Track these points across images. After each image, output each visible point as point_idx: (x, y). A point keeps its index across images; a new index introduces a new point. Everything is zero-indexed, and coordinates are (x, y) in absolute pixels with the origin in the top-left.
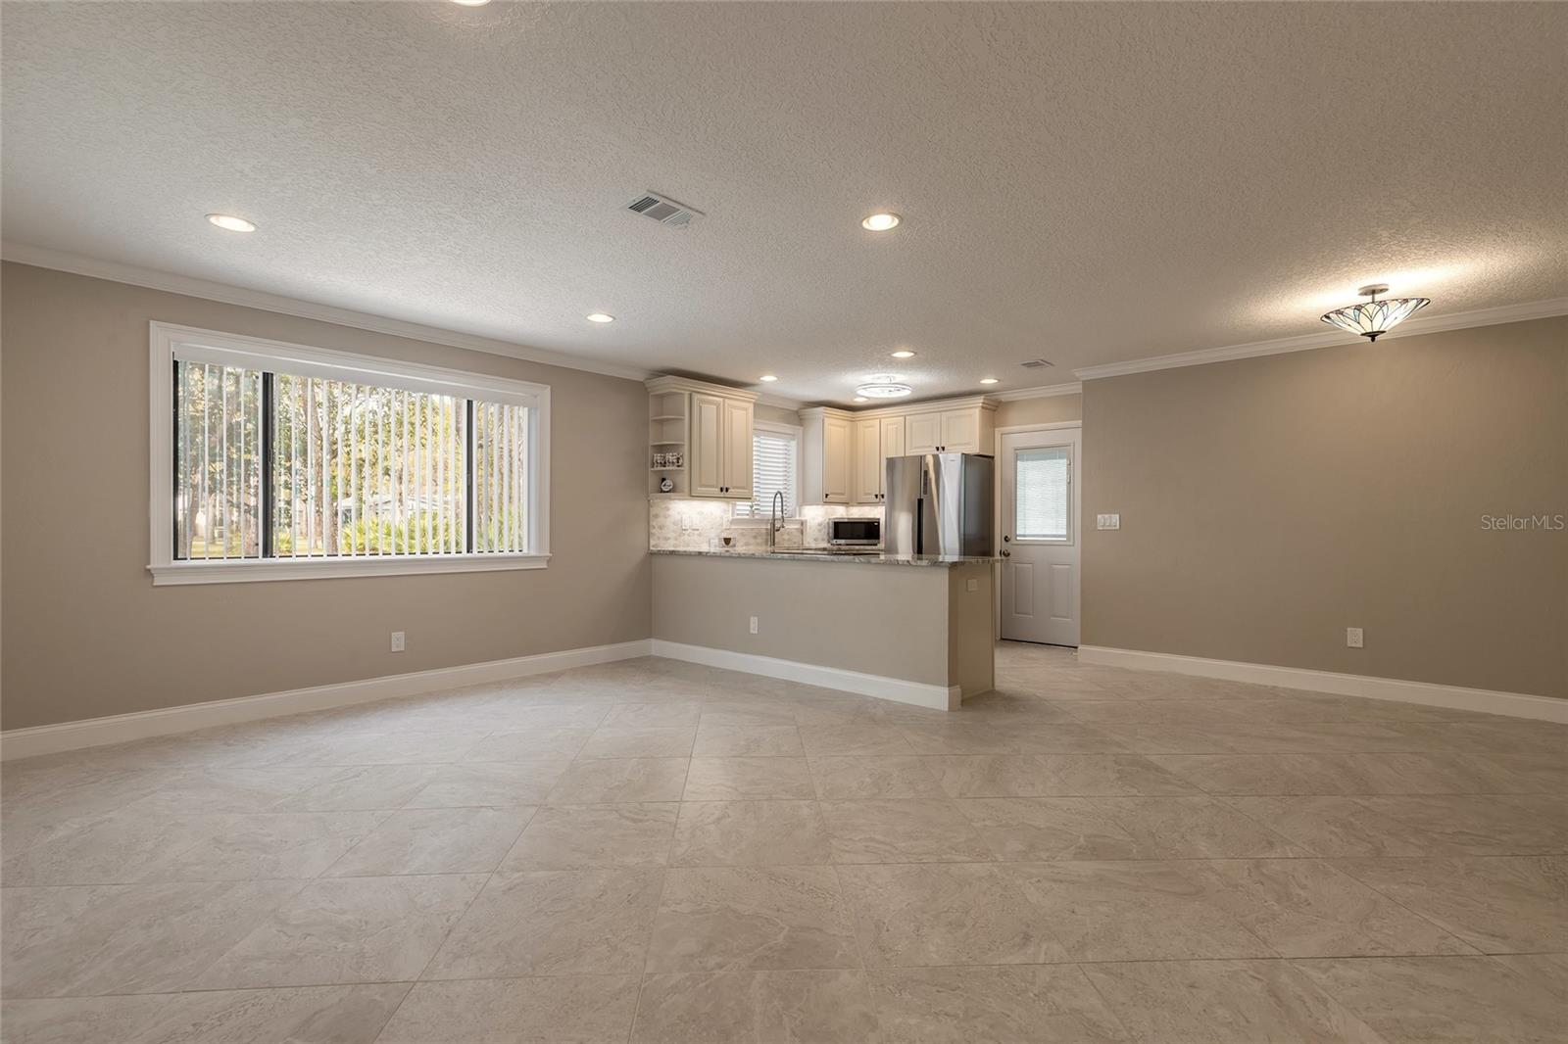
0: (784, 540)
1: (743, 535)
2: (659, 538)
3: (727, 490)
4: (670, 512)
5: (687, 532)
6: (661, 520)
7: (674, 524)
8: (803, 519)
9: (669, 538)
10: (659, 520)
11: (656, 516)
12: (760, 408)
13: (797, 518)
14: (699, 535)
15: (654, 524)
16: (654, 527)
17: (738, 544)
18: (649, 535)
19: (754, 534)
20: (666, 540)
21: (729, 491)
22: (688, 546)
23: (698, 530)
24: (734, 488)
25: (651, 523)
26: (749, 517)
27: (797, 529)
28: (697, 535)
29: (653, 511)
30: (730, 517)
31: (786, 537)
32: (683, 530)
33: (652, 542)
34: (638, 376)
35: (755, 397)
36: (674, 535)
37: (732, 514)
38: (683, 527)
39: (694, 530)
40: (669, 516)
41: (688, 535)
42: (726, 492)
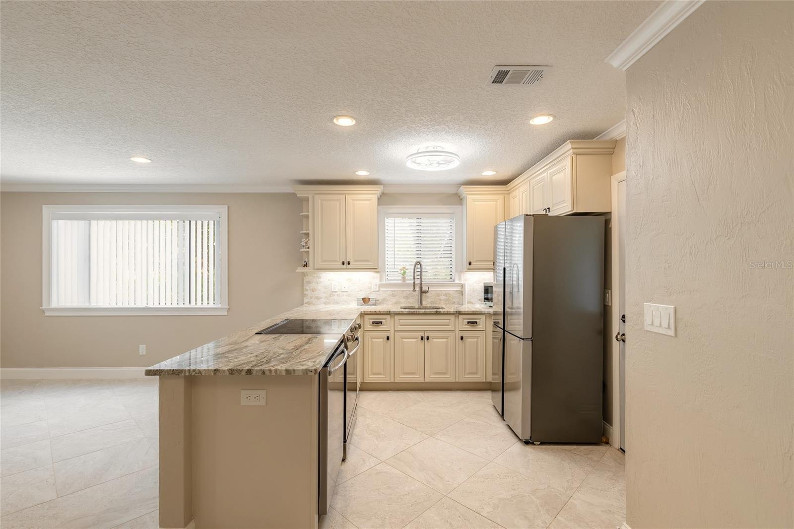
0: (440, 300)
1: (393, 295)
2: (311, 298)
3: (349, 264)
4: (321, 280)
5: (337, 293)
6: (313, 285)
7: (325, 287)
8: (462, 282)
9: (321, 298)
10: (311, 285)
11: (309, 282)
12: (384, 199)
13: (457, 281)
14: (349, 296)
15: (307, 288)
16: (307, 290)
17: (387, 303)
18: (303, 295)
19: (405, 295)
20: (318, 299)
21: (351, 263)
22: (338, 303)
23: (347, 292)
24: (356, 261)
25: (304, 288)
26: (400, 282)
27: (456, 291)
28: (346, 295)
29: (306, 279)
30: (377, 282)
31: (443, 297)
32: (333, 292)
33: (305, 300)
34: (289, 189)
35: (379, 189)
36: (325, 295)
37: (381, 280)
38: (333, 290)
39: (343, 292)
40: (320, 282)
41: (337, 295)
42: (347, 265)
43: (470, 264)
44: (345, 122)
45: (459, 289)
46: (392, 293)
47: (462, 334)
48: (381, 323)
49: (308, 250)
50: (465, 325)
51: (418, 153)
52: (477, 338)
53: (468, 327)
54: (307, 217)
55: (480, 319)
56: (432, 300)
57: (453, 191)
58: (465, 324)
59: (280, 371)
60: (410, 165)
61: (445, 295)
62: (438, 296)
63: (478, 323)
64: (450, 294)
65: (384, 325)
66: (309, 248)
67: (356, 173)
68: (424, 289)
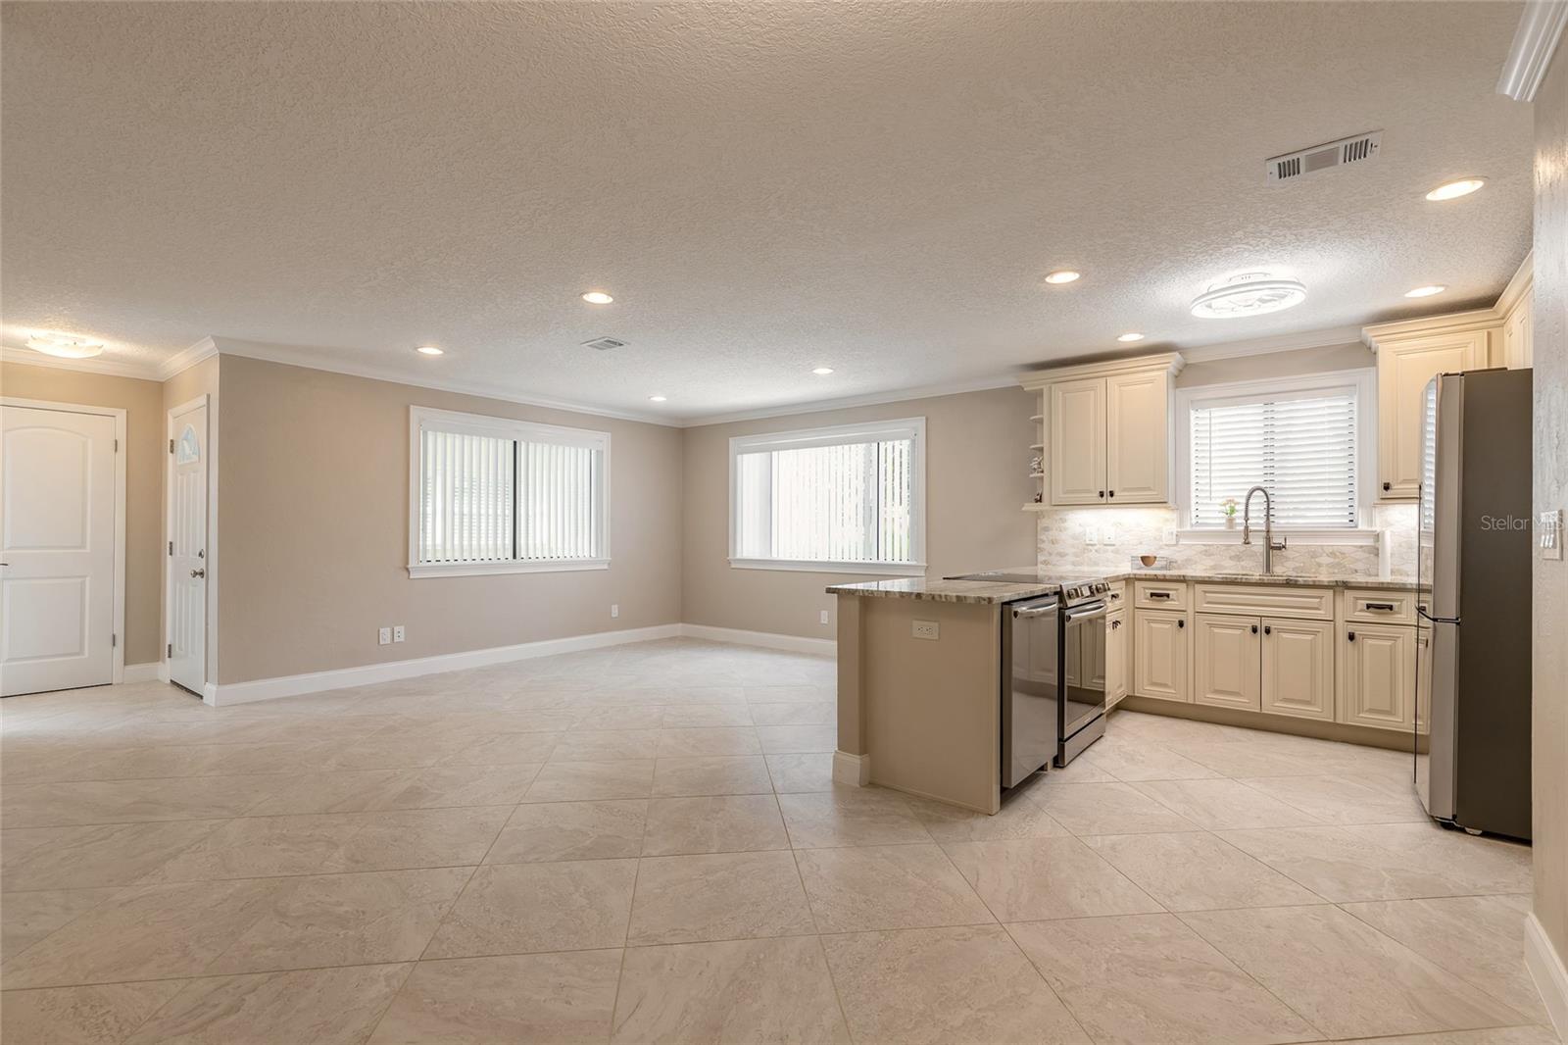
0: (1319, 565)
1: (1207, 553)
2: (1050, 554)
3: (1112, 495)
4: (1067, 524)
5: (1096, 548)
6: (1053, 533)
7: (1075, 537)
8: (1377, 529)
9: (1067, 554)
10: (1050, 533)
11: (1046, 529)
13: (1362, 527)
14: (1117, 552)
15: (1044, 537)
16: (1044, 542)
17: (1194, 566)
18: (1037, 550)
19: (1233, 554)
20: (1062, 556)
21: (1115, 494)
22: (1096, 564)
23: (1114, 545)
24: (1125, 490)
25: (1039, 537)
26: (1223, 528)
27: (1361, 547)
28: (1112, 552)
29: (1044, 522)
30: (1174, 528)
31: (1325, 560)
32: (1088, 545)
33: (1041, 558)
34: (1010, 381)
35: (1173, 360)
36: (1074, 550)
37: (1181, 523)
38: (1088, 542)
39: (1105, 545)
40: (1065, 529)
41: (1096, 551)
42: (1109, 498)
43: (1387, 487)
44: (1064, 278)
45: (1370, 542)
46: (1205, 548)
47: (1352, 628)
48: (1168, 596)
49: (1039, 474)
50: (1361, 611)
51: (1208, 294)
52: (1395, 639)
53: (1369, 616)
54: (1041, 421)
55: (1401, 601)
56: (1297, 565)
57: (1350, 338)
58: (1359, 608)
59: (951, 597)
60: (1200, 312)
61: (1333, 554)
62: (1312, 557)
63: (1395, 609)
64: (1344, 554)
65: (1173, 600)
66: (1042, 472)
67: (1120, 339)
68: (1277, 540)
